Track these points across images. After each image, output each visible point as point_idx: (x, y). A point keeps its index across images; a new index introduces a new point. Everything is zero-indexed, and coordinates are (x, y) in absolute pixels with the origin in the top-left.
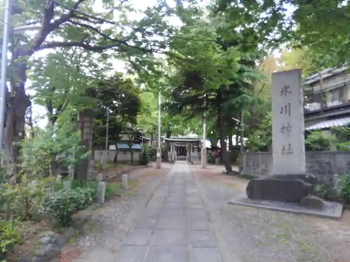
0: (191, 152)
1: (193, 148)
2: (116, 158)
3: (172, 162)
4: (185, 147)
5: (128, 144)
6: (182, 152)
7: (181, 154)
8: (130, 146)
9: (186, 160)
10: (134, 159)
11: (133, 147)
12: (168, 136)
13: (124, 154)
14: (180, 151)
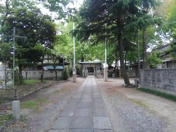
0: (97, 70)
1: (98, 68)
2: (42, 76)
3: (85, 77)
4: (93, 67)
5: (53, 66)
6: (91, 70)
7: (91, 72)
8: (55, 67)
9: (93, 75)
10: (58, 76)
11: (56, 68)
12: (82, 61)
13: (51, 72)
14: (90, 70)
